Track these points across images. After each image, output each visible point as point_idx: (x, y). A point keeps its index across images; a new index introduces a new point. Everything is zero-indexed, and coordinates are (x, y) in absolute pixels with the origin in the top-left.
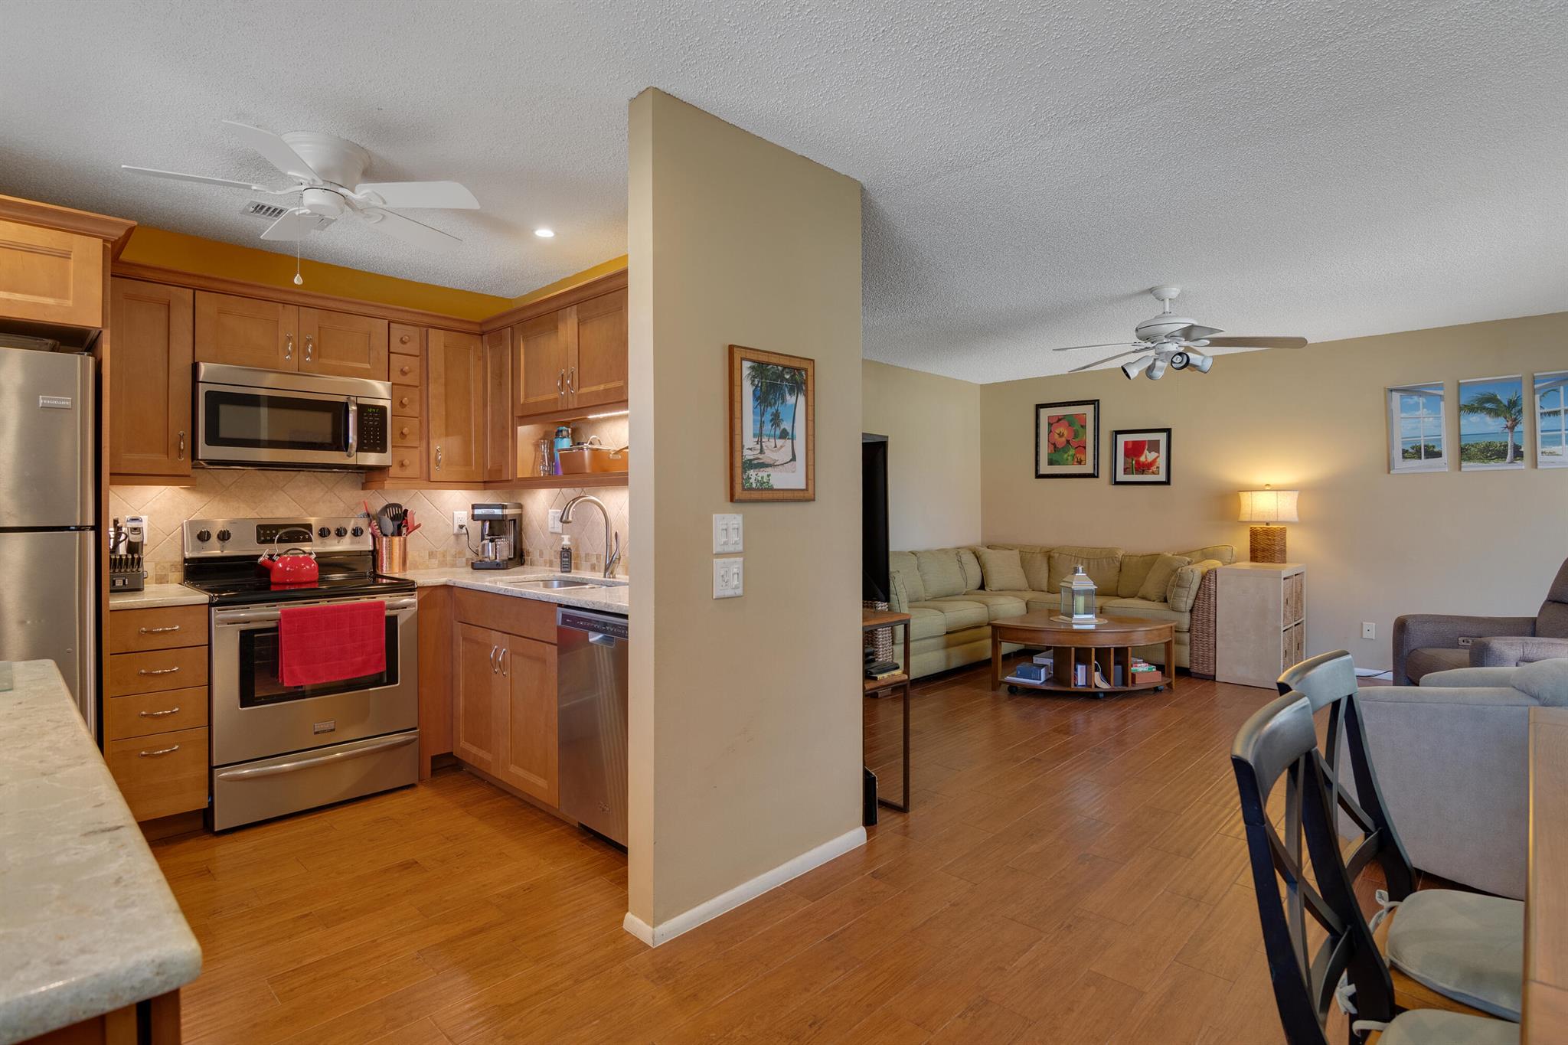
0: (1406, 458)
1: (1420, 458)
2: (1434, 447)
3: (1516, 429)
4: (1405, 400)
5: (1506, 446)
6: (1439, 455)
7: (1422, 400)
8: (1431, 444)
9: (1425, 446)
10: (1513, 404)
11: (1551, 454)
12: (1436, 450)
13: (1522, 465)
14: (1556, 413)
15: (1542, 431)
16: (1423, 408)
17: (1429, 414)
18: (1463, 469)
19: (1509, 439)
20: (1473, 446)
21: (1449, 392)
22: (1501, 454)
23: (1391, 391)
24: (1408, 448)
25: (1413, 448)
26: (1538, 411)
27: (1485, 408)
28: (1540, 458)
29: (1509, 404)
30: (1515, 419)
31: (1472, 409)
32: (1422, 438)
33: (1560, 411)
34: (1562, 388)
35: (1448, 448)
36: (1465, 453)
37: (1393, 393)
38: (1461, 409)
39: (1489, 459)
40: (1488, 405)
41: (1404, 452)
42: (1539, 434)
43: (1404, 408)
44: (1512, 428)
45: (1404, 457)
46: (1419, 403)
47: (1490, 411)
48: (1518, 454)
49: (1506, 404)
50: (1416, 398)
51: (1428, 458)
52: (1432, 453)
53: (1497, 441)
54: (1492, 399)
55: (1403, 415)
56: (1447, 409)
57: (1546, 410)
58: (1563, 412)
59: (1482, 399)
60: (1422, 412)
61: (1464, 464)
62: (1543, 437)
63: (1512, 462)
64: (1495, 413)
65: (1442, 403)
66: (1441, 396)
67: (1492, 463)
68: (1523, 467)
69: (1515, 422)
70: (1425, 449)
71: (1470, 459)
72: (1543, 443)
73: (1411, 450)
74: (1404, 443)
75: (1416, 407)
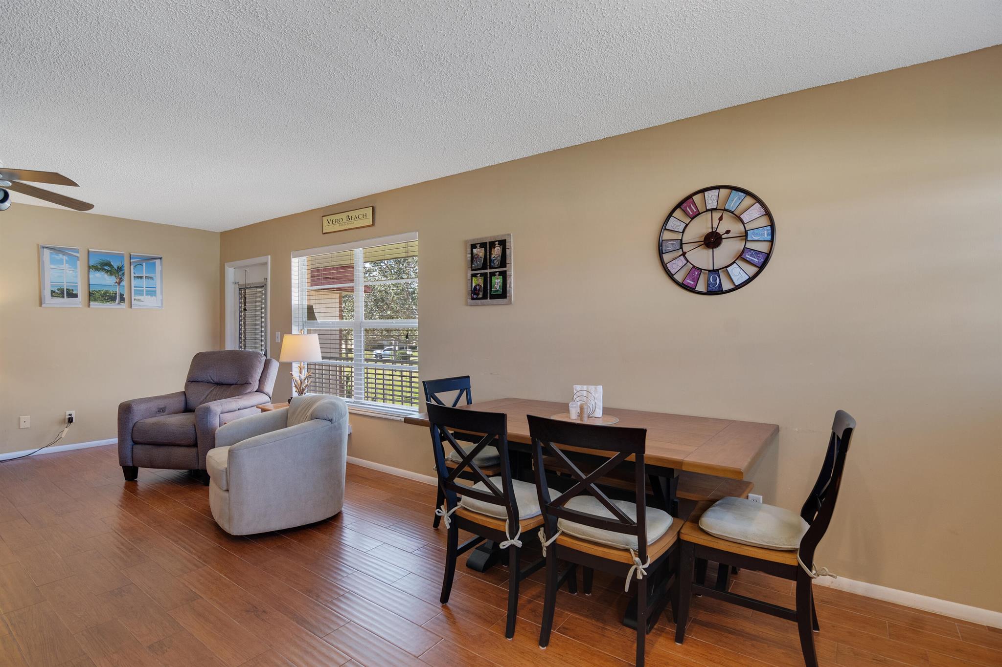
0: (54, 296)
1: (63, 297)
2: (73, 290)
3: (121, 284)
4: (53, 256)
5: (116, 294)
6: (76, 296)
7: (65, 258)
8: (71, 288)
9: (67, 289)
10: (120, 269)
11: (139, 300)
12: (74, 292)
13: (124, 306)
14: (141, 277)
15: (135, 287)
16: (66, 263)
17: (70, 268)
18: (91, 306)
19: (118, 289)
20: (97, 292)
21: (82, 255)
22: (112, 299)
23: (43, 247)
24: (55, 289)
25: (58, 290)
26: (133, 275)
27: (104, 269)
28: (133, 302)
29: (118, 269)
30: (121, 278)
31: (97, 269)
32: (65, 283)
33: (143, 277)
34: (144, 264)
35: (82, 292)
36: (92, 296)
37: (45, 249)
38: (89, 267)
39: (107, 301)
40: (106, 268)
41: (53, 292)
42: (133, 288)
43: (52, 261)
44: (119, 283)
45: (52, 296)
46: (63, 259)
47: (107, 271)
48: (122, 299)
49: (116, 268)
50: (61, 256)
51: (69, 297)
52: (72, 295)
53: (111, 290)
54: (108, 264)
55: (52, 266)
56: (81, 266)
57: (137, 275)
58: (144, 277)
59: (103, 263)
60: (65, 266)
61: (92, 303)
62: (135, 290)
63: (119, 304)
64: (110, 272)
65: (78, 262)
66: (78, 257)
67: (108, 303)
68: (125, 307)
69: (121, 280)
70: (67, 292)
71: (95, 300)
72: (135, 294)
73: (57, 291)
74: (52, 286)
75: (61, 262)
